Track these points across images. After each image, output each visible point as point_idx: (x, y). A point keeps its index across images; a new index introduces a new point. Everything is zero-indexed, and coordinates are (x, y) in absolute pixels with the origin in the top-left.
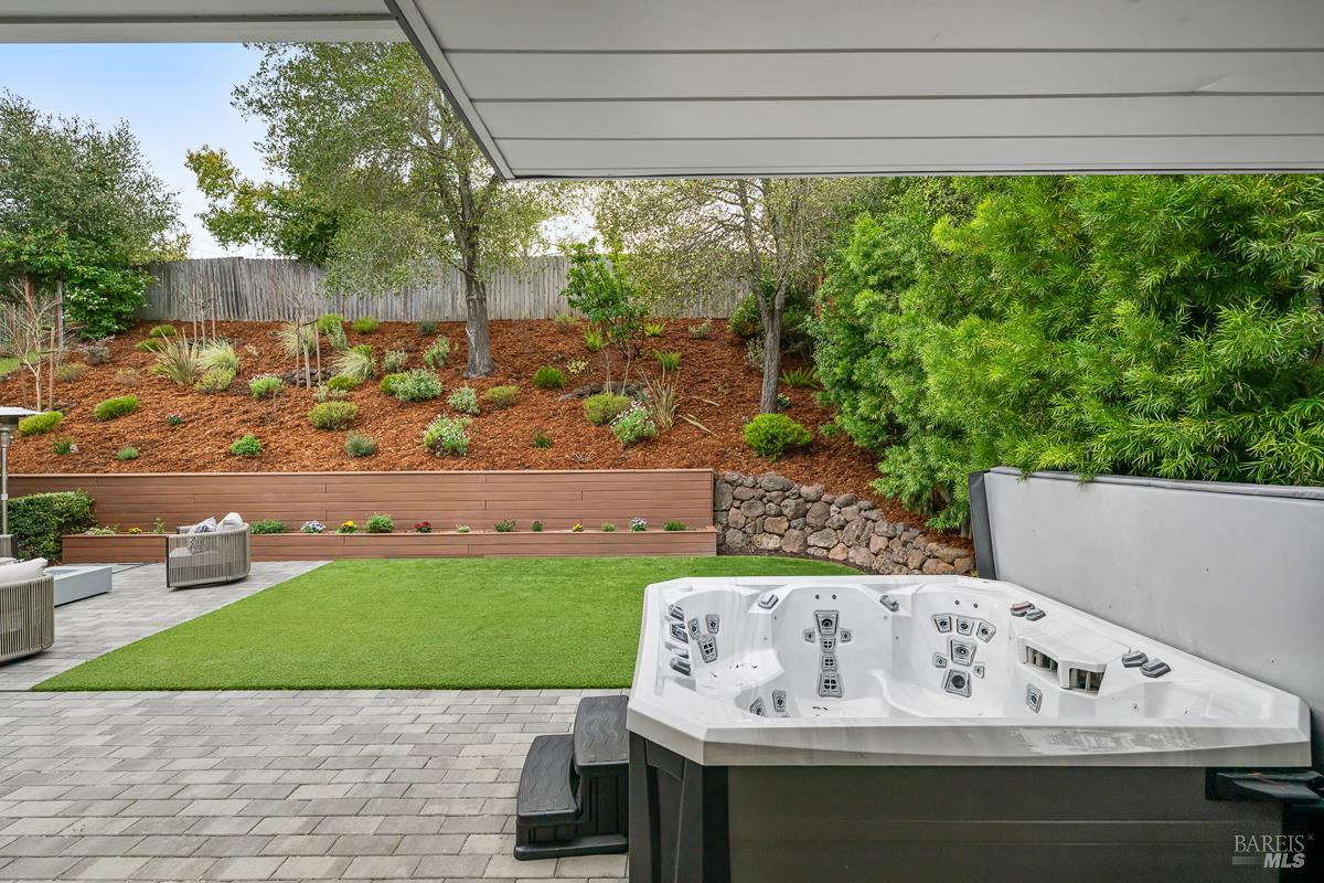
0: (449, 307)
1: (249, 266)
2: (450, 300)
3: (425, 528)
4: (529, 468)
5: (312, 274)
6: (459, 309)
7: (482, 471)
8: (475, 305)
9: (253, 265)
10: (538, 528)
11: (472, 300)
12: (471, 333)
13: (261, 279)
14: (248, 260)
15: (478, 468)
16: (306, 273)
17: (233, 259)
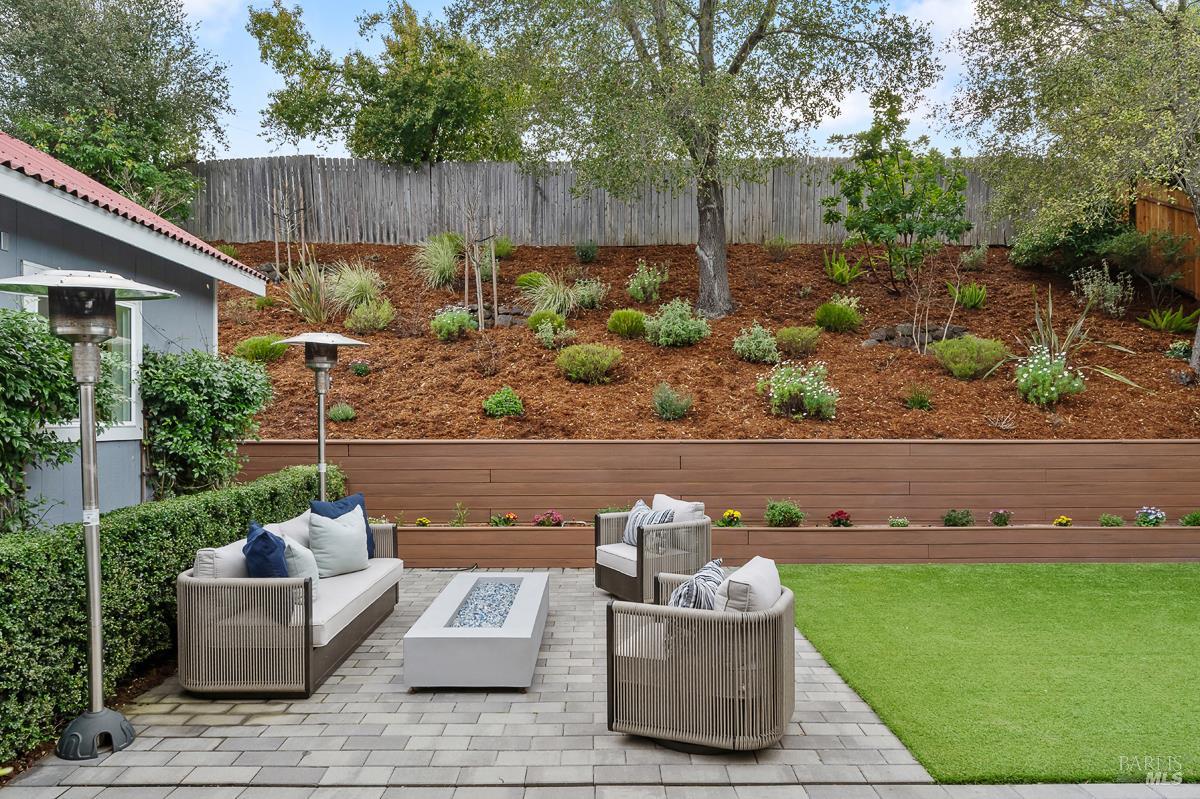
0: (595, 226)
1: (324, 167)
2: (595, 218)
3: (840, 519)
4: (939, 436)
5: (406, 181)
6: (608, 230)
7: (883, 440)
8: (714, 214)
9: (329, 167)
10: (1001, 520)
11: (710, 210)
12: (707, 256)
13: (338, 186)
14: (322, 160)
15: (872, 436)
16: (399, 179)
17: (302, 159)
